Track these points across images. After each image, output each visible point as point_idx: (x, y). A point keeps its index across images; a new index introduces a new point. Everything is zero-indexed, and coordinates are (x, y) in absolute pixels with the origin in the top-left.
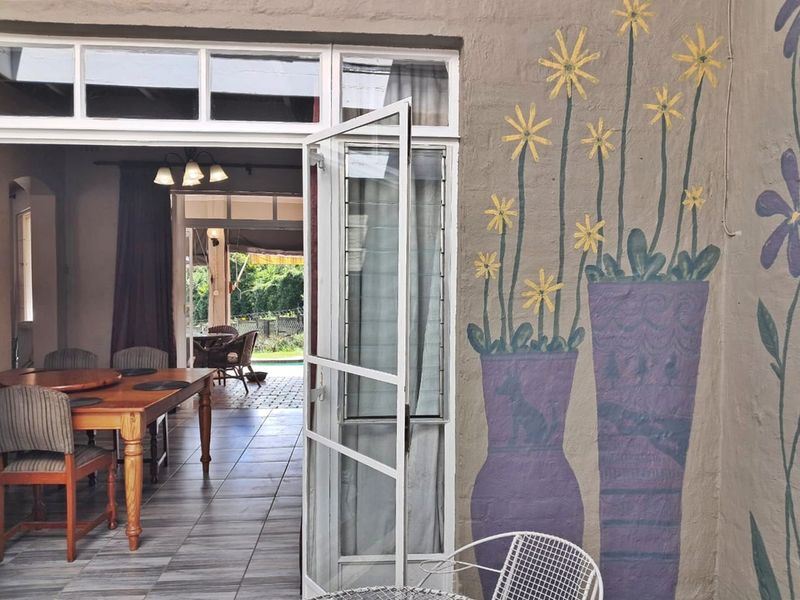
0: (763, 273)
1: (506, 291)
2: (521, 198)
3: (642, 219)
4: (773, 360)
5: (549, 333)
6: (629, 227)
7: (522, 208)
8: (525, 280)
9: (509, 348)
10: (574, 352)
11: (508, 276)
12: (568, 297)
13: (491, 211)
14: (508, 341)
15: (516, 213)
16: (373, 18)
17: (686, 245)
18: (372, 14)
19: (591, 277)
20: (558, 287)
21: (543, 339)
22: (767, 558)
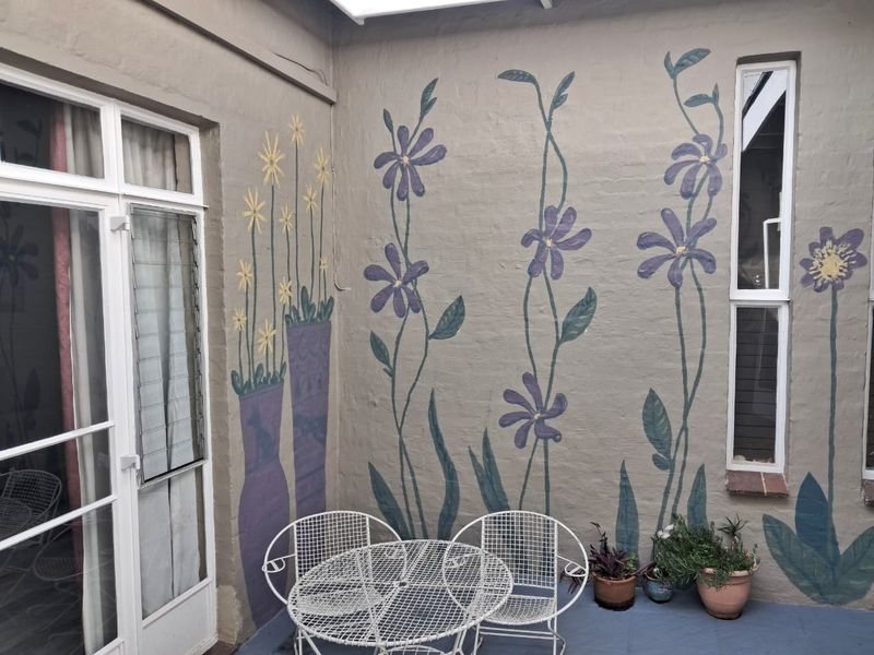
0: (374, 315)
1: (250, 340)
2: (255, 264)
3: (306, 281)
4: (386, 367)
5: (271, 370)
6: (301, 285)
7: (255, 270)
8: (259, 330)
9: (253, 386)
10: (282, 380)
11: (250, 327)
12: (279, 340)
13: (240, 274)
14: (252, 381)
15: (252, 275)
16: (166, 90)
17: (322, 298)
18: (166, 86)
19: (288, 323)
20: (274, 332)
21: (269, 374)
22: (385, 485)
